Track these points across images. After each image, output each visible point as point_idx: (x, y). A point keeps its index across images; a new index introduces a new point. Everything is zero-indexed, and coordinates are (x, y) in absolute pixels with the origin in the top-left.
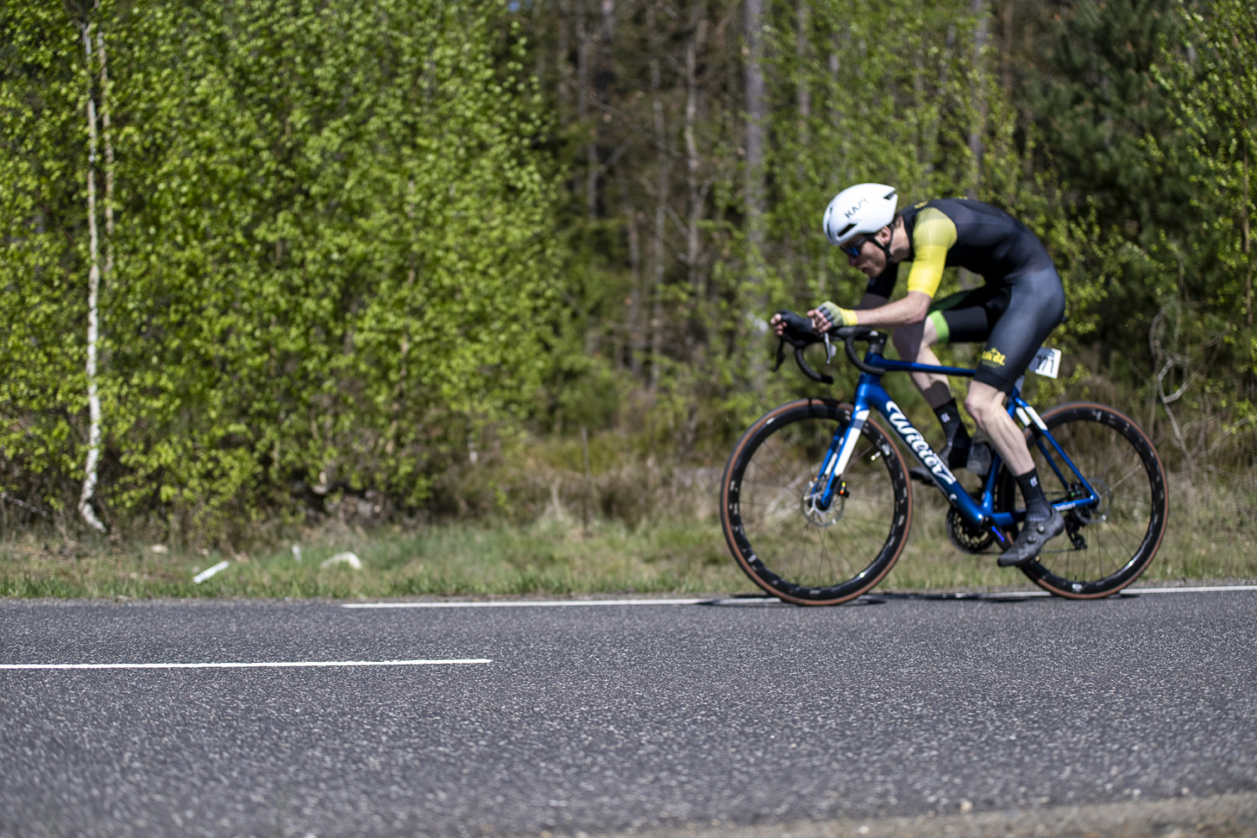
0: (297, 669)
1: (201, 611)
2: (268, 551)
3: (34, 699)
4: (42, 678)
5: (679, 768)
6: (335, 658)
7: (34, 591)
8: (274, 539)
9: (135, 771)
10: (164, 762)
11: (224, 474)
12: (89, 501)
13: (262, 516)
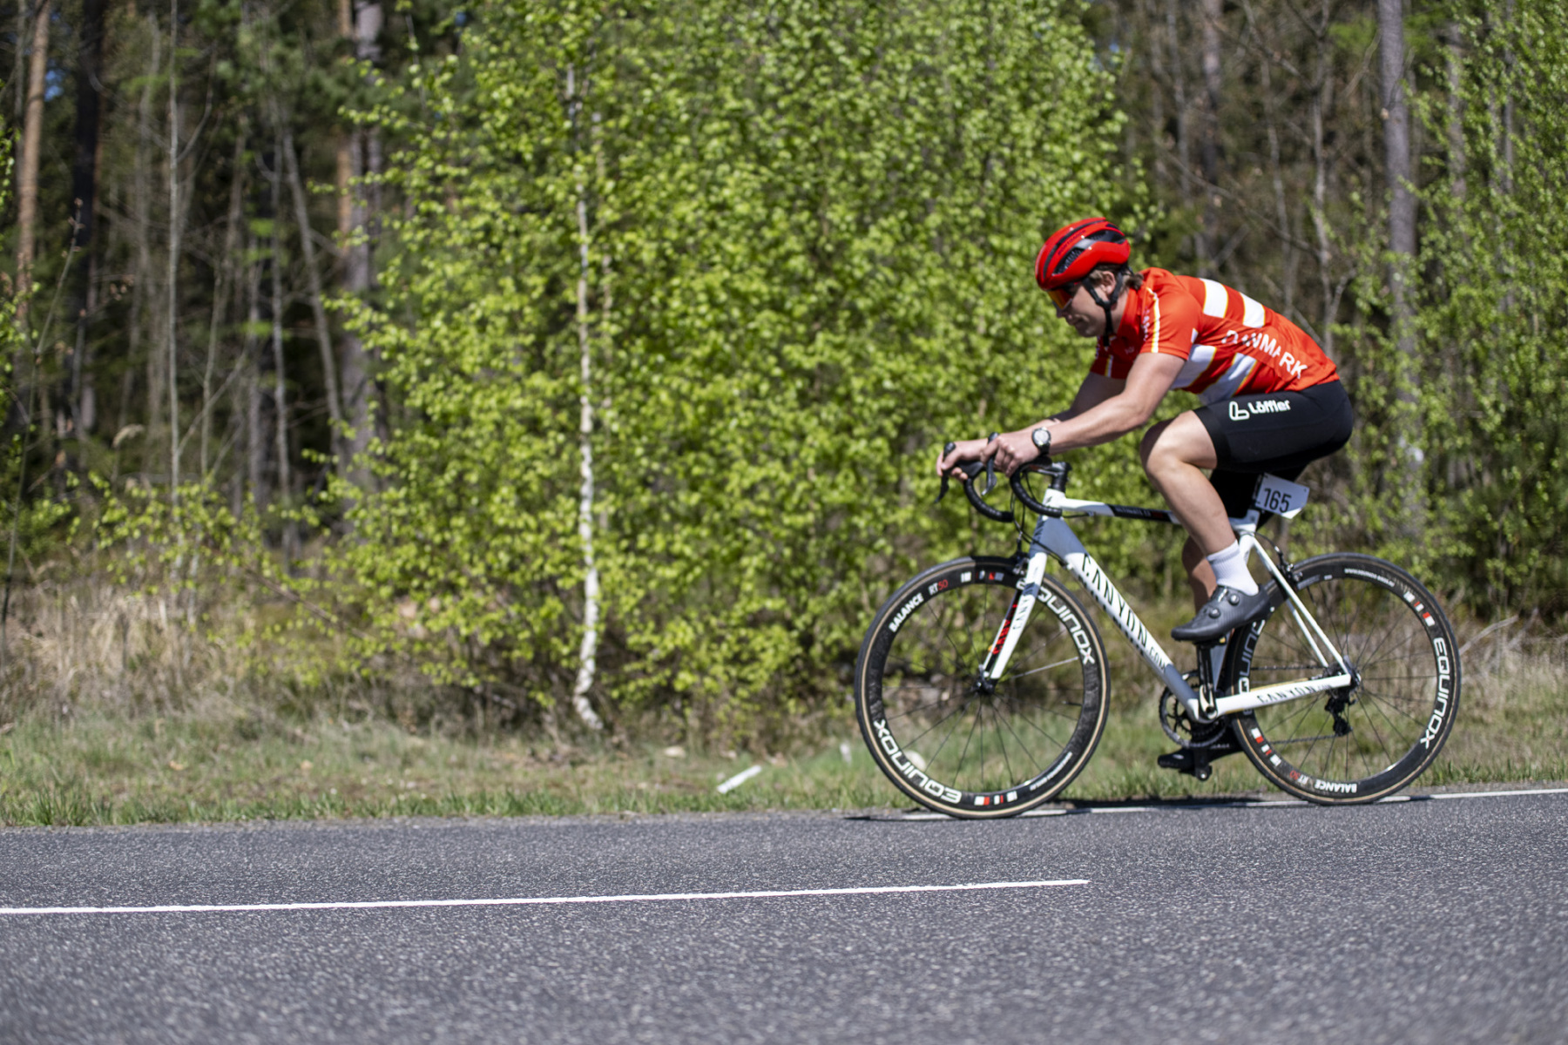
0: (848, 897)
1: (728, 828)
2: (810, 751)
3: (519, 942)
4: (529, 915)
5: (1323, 1009)
6: (895, 883)
7: (518, 808)
8: (817, 737)
9: (646, 1028)
10: (682, 1016)
11: (754, 658)
12: (585, 694)
13: (802, 709)
